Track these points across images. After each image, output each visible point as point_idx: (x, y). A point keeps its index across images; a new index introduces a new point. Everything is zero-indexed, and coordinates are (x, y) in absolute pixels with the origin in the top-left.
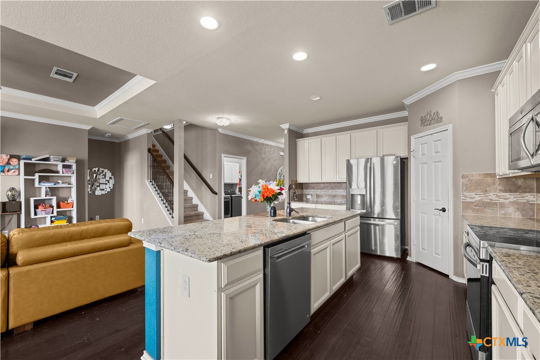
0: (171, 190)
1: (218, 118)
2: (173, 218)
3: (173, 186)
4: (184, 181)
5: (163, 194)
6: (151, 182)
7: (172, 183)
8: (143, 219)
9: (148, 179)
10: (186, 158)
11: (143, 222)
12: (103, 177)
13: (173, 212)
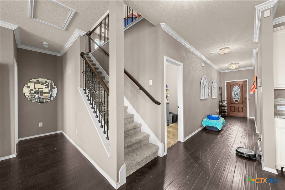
0: (106, 99)
1: (221, 50)
2: (108, 138)
3: (108, 94)
4: (125, 98)
5: (96, 103)
6: (84, 90)
7: (107, 90)
8: (77, 130)
9: (81, 87)
10: (125, 72)
11: (77, 134)
12: (46, 87)
13: (108, 128)
